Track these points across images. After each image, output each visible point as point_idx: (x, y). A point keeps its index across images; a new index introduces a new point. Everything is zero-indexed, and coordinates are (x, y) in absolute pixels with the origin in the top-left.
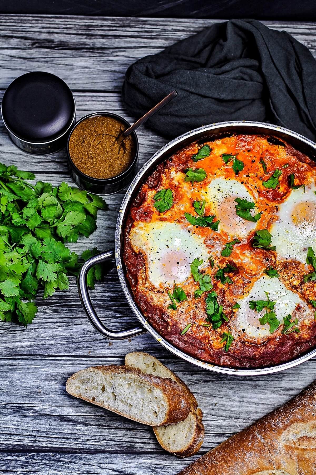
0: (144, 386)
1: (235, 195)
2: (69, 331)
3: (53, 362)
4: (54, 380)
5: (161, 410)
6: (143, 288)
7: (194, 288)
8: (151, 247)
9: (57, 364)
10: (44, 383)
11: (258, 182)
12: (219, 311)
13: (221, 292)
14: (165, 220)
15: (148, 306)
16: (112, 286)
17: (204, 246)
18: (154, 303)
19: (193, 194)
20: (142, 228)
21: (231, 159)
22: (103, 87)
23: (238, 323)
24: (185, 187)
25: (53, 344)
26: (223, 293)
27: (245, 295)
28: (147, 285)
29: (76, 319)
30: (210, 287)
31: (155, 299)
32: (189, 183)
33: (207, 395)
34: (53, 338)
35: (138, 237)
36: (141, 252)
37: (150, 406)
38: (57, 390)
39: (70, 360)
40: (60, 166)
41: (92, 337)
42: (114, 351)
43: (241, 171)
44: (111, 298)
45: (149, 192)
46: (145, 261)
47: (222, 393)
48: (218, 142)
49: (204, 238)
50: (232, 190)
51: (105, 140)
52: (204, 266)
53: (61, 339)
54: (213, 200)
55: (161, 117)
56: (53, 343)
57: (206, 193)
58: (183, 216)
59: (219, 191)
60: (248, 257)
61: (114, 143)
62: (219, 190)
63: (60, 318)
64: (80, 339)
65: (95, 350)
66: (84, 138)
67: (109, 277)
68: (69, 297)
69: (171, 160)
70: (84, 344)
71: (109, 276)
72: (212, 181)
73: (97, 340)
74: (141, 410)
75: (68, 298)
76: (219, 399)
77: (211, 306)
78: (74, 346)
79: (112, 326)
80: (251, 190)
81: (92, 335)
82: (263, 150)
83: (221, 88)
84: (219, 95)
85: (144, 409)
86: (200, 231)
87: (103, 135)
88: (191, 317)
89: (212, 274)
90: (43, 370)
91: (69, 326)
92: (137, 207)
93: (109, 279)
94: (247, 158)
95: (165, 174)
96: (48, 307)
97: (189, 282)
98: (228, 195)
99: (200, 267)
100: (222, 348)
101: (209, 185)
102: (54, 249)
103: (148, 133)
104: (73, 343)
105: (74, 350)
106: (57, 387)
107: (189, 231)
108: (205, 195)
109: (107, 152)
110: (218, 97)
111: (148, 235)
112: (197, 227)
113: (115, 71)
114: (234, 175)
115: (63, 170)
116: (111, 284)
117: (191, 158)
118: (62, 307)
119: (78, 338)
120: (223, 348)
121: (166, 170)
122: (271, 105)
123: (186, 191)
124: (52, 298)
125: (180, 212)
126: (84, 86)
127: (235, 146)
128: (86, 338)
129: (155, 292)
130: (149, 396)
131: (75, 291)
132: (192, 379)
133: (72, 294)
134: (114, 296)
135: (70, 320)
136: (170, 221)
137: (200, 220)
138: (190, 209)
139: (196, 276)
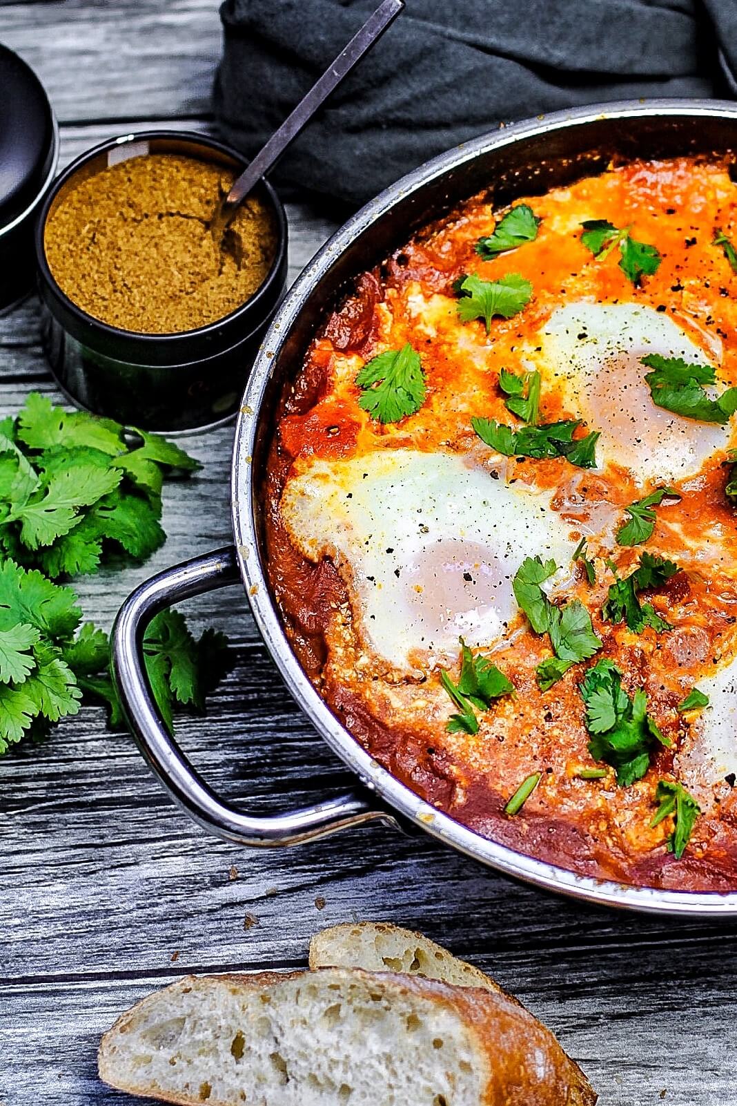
0: (387, 1009)
1: (639, 348)
2: (94, 890)
3: (40, 1000)
4: (52, 1063)
5: (461, 1087)
6: (348, 674)
7: (533, 656)
8: (363, 537)
9: (61, 1007)
10: (17, 1077)
11: (716, 304)
12: (634, 712)
13: (633, 659)
14: (406, 443)
15: (373, 730)
16: (236, 725)
17: (555, 517)
18: (397, 719)
19: (493, 357)
20: (325, 477)
21: (611, 242)
22: (148, 106)
23: (709, 757)
24: (464, 341)
25: (37, 941)
26: (641, 663)
27: (722, 662)
28: (364, 660)
29: (116, 849)
30: (590, 645)
31: (396, 703)
32: (476, 325)
33: (626, 1066)
34: (37, 917)
35: (312, 506)
36: (328, 553)
37: (418, 1078)
38: (64, 1097)
39: (104, 990)
40: (17, 358)
41: (181, 904)
42: (265, 946)
43: (652, 272)
44: (237, 766)
45: (337, 363)
46: (345, 584)
47: (680, 1052)
48: (560, 196)
49: (552, 492)
50: (628, 334)
51: (170, 232)
52: (562, 581)
53: (65, 920)
54: (566, 369)
55: (353, 139)
56: (39, 936)
57: (539, 349)
58: (467, 429)
59: (582, 342)
60: (714, 541)
61: (201, 239)
62: (582, 336)
63: (56, 849)
64: (135, 914)
65: (195, 946)
66: (96, 229)
67: (224, 699)
68: (85, 778)
69: (404, 260)
70: (155, 930)
71: (223, 693)
72: (553, 315)
73: (200, 912)
74: (385, 1097)
75: (82, 781)
76: (672, 1074)
77: (604, 706)
78: (116, 939)
79: (251, 860)
80: (693, 330)
81: (179, 898)
82: (720, 206)
83: (550, 27)
84: (545, 50)
85: (396, 1092)
86: (534, 469)
87: (161, 216)
88: (536, 751)
89: (592, 606)
90: (9, 1032)
91: (94, 872)
92: (300, 414)
93: (225, 704)
94: (668, 233)
95: (389, 303)
96: (11, 817)
97: (513, 637)
98: (616, 351)
99: (547, 587)
100: (659, 845)
101: (546, 327)
102: (16, 594)
103: (314, 234)
104: (111, 928)
105: (119, 952)
106: (66, 1085)
107: (494, 475)
108: (534, 359)
109: (180, 270)
110: (543, 55)
111: (350, 496)
112: (520, 460)
113: (183, 57)
114: (629, 287)
115: (31, 368)
116: (233, 720)
117: (473, 251)
118: (63, 812)
119: (129, 912)
120: (662, 843)
121: (390, 292)
122: (726, 69)
123: (468, 354)
124: (23, 785)
125: (454, 416)
126: (83, 107)
127: (621, 202)
128: (159, 910)
129: (392, 683)
130: (411, 1040)
131: (104, 755)
132: (565, 1014)
133: (96, 763)
134: (249, 760)
135: (95, 853)
136: (423, 448)
137: (530, 436)
138: (489, 405)
139: (536, 614)
